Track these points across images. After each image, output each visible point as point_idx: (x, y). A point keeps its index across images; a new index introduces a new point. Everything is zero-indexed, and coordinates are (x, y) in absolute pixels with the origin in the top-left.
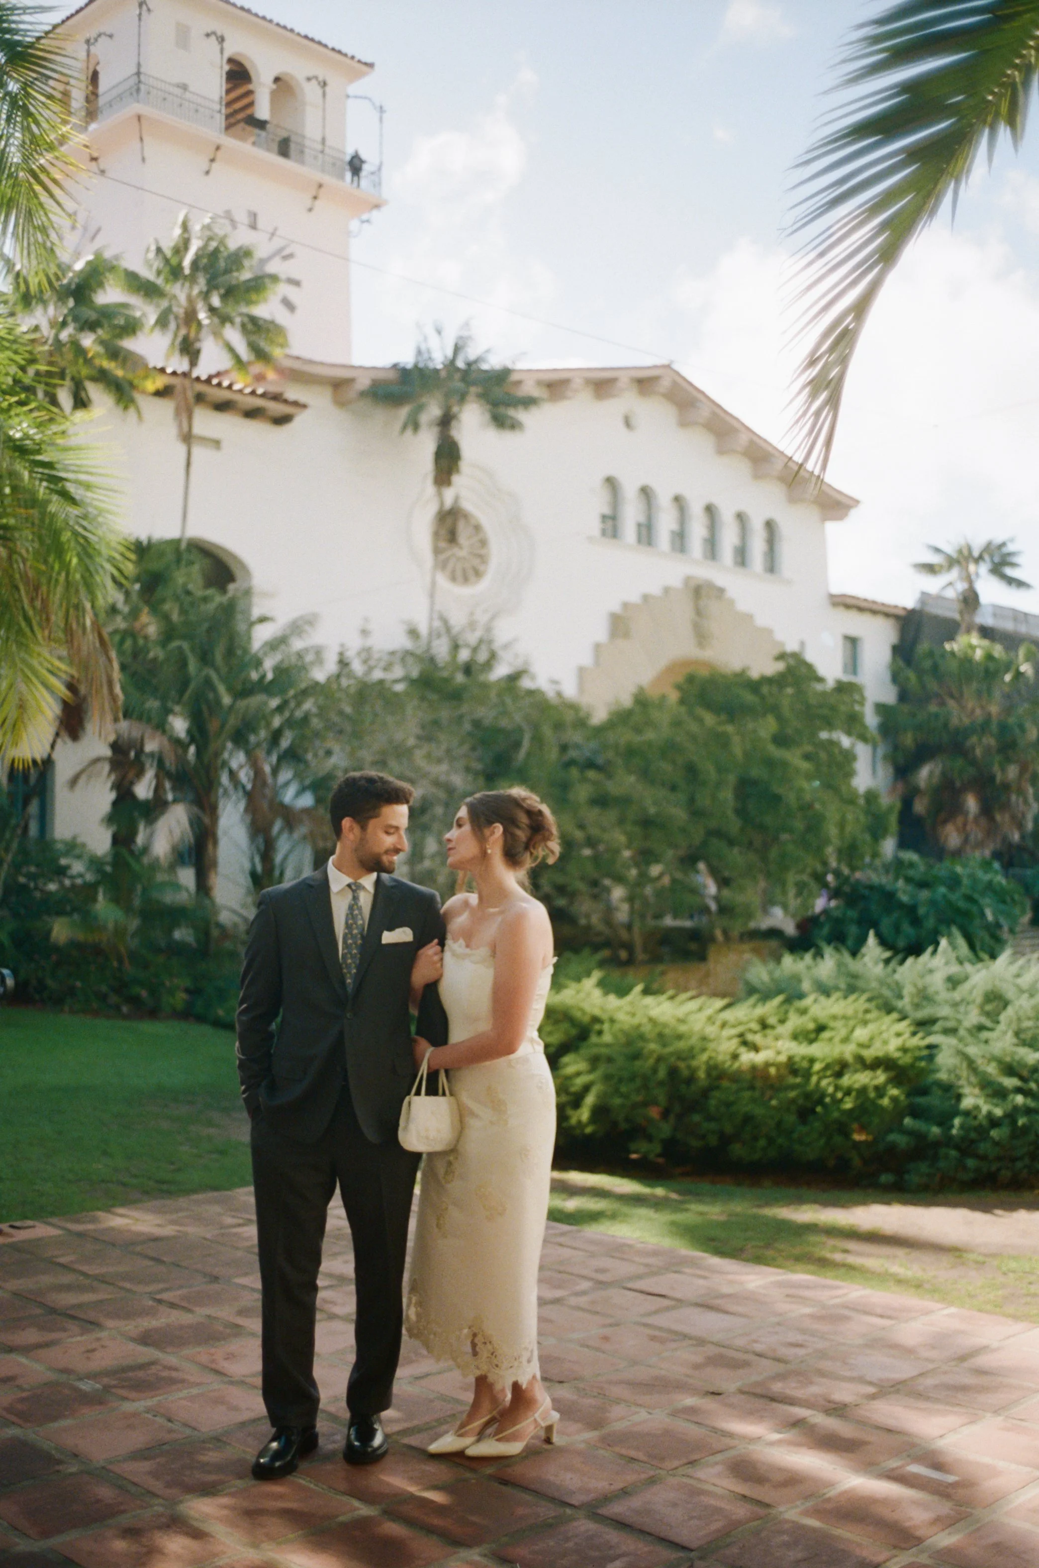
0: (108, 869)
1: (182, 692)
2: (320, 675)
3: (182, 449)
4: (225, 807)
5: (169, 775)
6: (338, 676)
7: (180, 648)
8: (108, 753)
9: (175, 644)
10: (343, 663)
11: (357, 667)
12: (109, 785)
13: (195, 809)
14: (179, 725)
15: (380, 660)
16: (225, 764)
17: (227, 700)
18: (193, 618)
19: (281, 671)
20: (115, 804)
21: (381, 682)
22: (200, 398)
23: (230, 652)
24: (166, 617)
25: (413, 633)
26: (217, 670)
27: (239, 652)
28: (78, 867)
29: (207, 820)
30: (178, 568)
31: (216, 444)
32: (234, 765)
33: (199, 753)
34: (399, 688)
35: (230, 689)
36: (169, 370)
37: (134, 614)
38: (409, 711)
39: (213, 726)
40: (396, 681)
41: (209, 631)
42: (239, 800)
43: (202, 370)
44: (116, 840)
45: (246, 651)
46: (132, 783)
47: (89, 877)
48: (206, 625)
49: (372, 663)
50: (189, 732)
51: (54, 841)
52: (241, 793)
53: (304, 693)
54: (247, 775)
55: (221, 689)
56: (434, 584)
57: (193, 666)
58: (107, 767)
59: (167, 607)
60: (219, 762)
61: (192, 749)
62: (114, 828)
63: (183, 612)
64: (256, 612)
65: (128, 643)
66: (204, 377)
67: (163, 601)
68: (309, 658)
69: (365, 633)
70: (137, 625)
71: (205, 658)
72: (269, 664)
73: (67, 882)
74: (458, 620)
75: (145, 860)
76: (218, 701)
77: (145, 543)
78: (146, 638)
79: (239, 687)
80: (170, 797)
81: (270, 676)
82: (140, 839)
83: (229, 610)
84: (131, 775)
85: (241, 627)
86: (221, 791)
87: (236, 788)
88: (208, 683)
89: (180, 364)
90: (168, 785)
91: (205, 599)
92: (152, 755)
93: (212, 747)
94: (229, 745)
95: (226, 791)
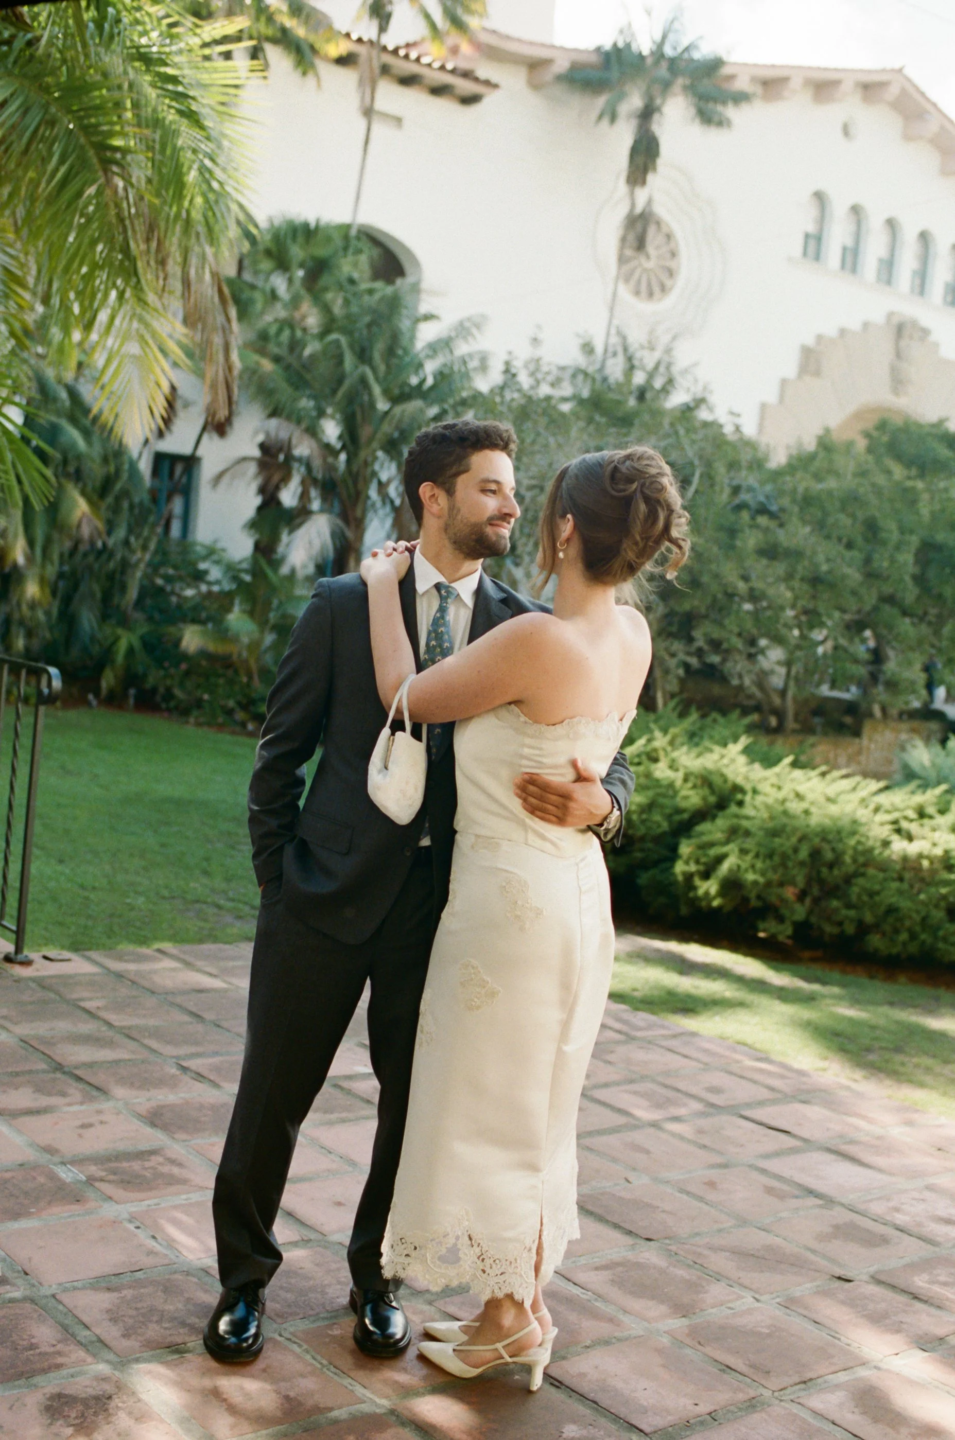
0: (247, 578)
1: (334, 392)
2: (483, 385)
3: (361, 123)
4: (371, 520)
5: (315, 481)
6: (502, 388)
7: (337, 342)
8: (257, 453)
9: (334, 336)
10: (509, 372)
11: (524, 380)
12: (254, 486)
13: (339, 522)
14: (331, 430)
15: (548, 373)
16: (374, 474)
17: (382, 405)
18: (354, 309)
19: (442, 376)
20: (260, 509)
21: (548, 398)
22: (385, 70)
23: (390, 352)
24: (326, 309)
25: (588, 349)
26: (374, 370)
27: (400, 352)
28: (215, 573)
29: (350, 534)
30: (345, 256)
31: (398, 121)
32: (384, 477)
33: (349, 461)
34: (566, 407)
35: (386, 392)
36: (354, 37)
37: (295, 302)
38: (574, 432)
39: (365, 432)
40: (565, 400)
41: (369, 326)
42: (386, 515)
43: (390, 40)
44: (257, 547)
45: (406, 351)
46: (277, 488)
47: (228, 586)
48: (367, 319)
49: (540, 376)
50: (340, 437)
51: (194, 544)
52: (388, 508)
53: (464, 403)
54: (397, 488)
55: (377, 390)
56: (615, 294)
57: (349, 361)
58: (252, 468)
59: (329, 296)
60: (369, 470)
61: (343, 457)
62: (257, 536)
63: (347, 302)
64: (423, 309)
65: (286, 333)
66: (391, 47)
67: (326, 289)
68: (473, 364)
69: (535, 341)
70: (297, 315)
71: (363, 355)
72: (430, 368)
73: (204, 588)
74: (636, 337)
75: (285, 570)
76: (372, 405)
77: (313, 225)
78: (305, 330)
79: (396, 391)
80: (316, 505)
81: (430, 381)
82: (281, 549)
83: (394, 304)
84: (276, 478)
85: (405, 324)
86: (369, 503)
87: (384, 503)
88: (363, 381)
89: (368, 29)
90: (314, 493)
91: (371, 292)
92: (299, 460)
93: (363, 454)
94: (380, 454)
95: (373, 505)
